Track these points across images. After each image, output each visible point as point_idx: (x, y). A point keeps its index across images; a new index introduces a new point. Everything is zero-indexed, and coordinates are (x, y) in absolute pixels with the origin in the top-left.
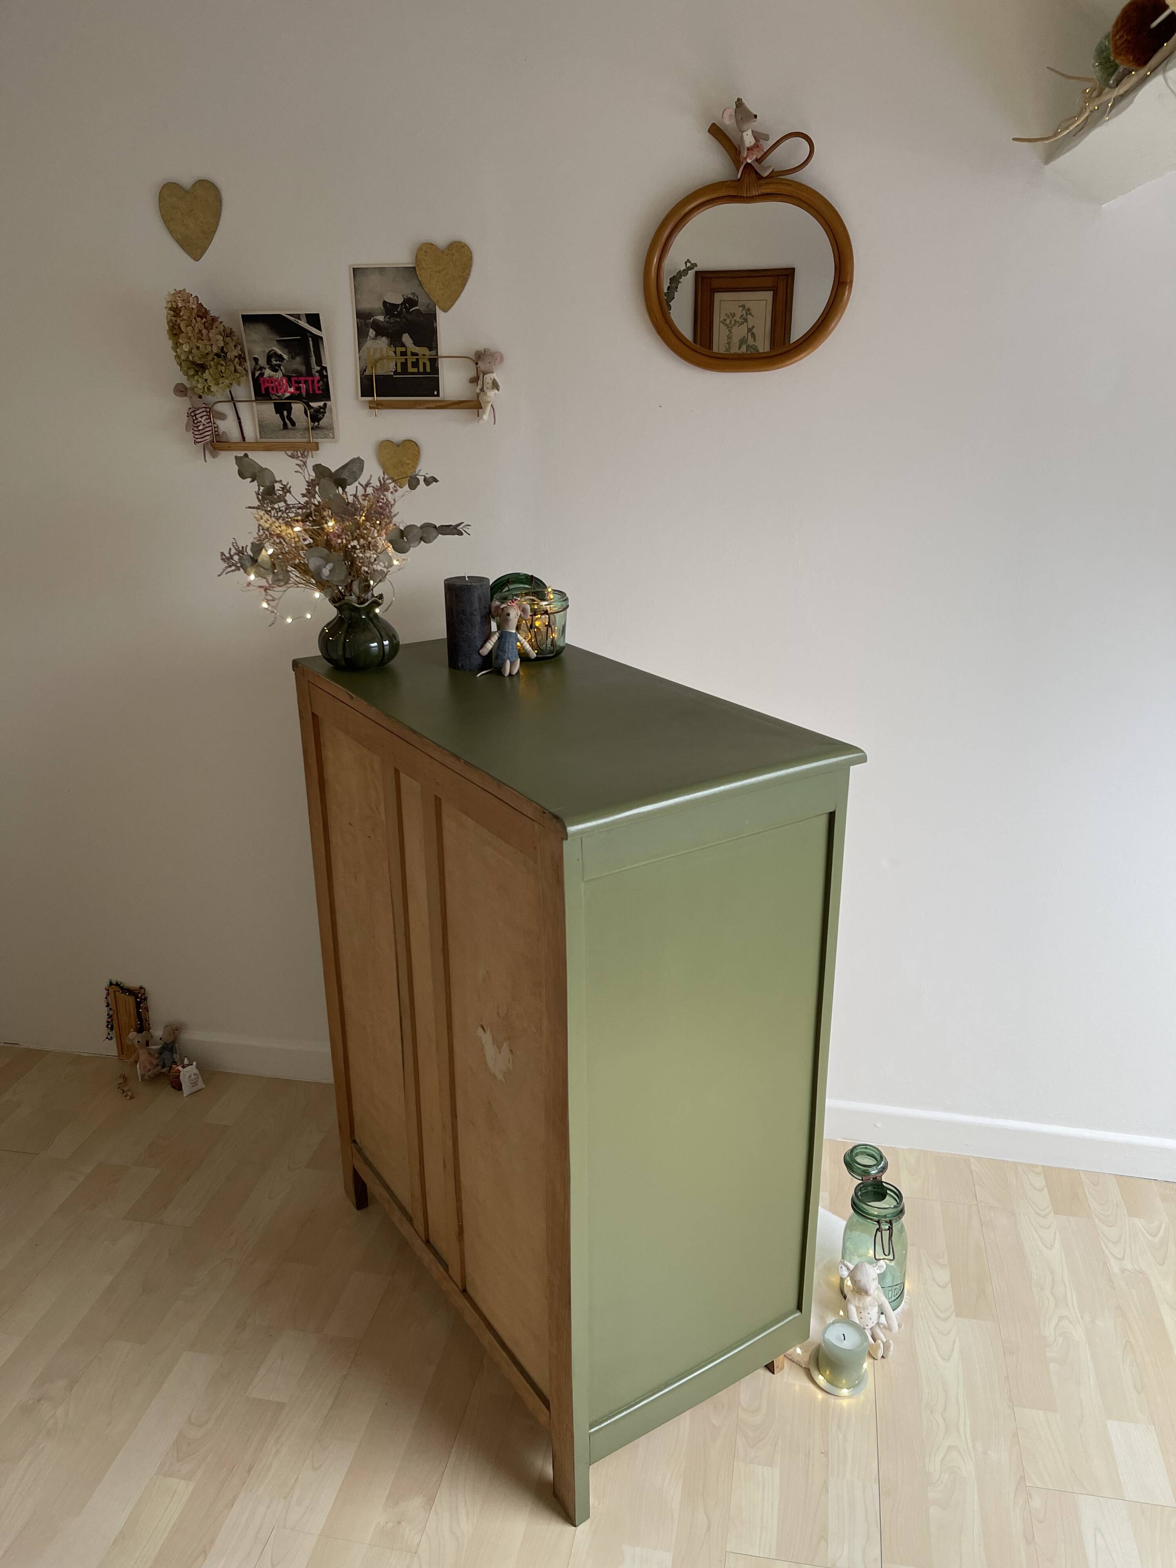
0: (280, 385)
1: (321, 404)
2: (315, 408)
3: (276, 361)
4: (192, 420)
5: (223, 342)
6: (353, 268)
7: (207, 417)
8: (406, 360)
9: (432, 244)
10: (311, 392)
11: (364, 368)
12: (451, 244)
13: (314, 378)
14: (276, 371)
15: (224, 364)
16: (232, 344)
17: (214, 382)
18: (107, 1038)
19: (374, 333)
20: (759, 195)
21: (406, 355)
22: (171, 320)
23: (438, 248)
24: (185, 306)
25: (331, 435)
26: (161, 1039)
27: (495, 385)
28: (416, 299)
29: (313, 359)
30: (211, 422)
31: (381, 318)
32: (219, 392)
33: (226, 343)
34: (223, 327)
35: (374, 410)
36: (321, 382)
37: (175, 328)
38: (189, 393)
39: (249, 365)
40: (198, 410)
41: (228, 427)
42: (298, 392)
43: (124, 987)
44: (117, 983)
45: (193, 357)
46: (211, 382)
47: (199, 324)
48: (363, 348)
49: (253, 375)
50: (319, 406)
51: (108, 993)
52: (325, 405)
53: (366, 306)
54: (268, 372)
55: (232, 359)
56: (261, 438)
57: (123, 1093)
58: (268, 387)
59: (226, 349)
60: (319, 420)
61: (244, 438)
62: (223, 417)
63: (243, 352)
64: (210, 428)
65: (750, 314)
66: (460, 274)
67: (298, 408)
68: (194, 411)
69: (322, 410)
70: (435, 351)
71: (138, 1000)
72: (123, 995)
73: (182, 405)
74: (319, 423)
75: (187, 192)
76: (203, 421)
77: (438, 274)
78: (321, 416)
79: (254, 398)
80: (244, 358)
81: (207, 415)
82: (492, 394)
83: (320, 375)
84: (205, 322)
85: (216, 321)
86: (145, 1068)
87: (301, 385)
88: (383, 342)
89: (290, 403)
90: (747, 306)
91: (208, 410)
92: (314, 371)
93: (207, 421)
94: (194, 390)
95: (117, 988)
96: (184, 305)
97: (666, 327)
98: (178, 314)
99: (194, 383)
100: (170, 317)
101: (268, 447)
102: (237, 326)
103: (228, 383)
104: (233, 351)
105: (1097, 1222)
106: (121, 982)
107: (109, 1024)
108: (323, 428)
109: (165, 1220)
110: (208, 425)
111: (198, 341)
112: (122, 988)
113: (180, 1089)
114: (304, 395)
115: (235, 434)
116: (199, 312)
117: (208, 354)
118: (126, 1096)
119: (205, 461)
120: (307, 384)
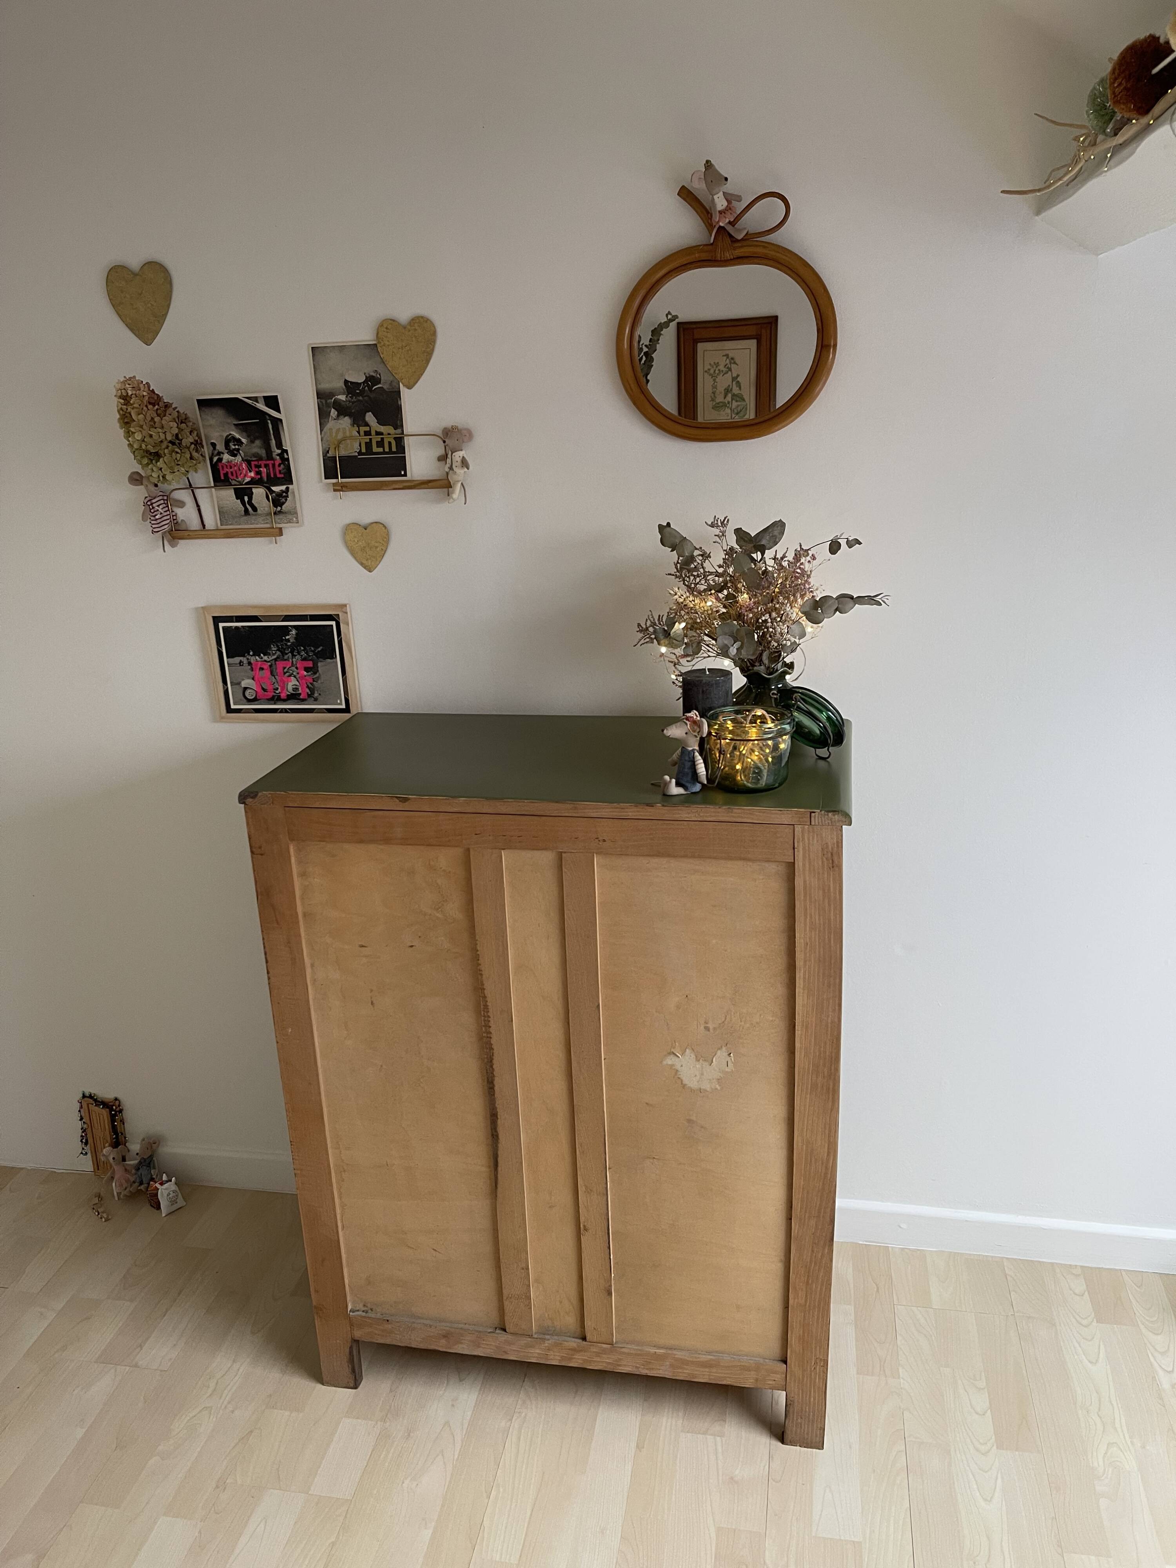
0: (240, 470)
1: (283, 488)
2: (277, 492)
3: (234, 445)
4: (149, 510)
5: (177, 429)
6: (312, 348)
7: (165, 505)
8: (371, 439)
9: (394, 321)
10: (272, 476)
12: (413, 320)
13: (274, 462)
14: (235, 455)
15: (179, 451)
16: (187, 431)
17: (169, 470)
18: (82, 1153)
19: (336, 413)
20: (734, 259)
21: (370, 435)
22: (121, 409)
23: (399, 324)
24: (135, 394)
25: (294, 519)
26: (137, 1154)
27: (464, 463)
28: (378, 376)
29: (273, 442)
30: (169, 510)
31: (342, 397)
32: (175, 483)
33: (181, 430)
34: (177, 413)
35: (338, 493)
36: (282, 465)
37: (126, 417)
38: (145, 482)
39: (207, 450)
40: (155, 498)
41: (187, 514)
42: (259, 477)
43: (98, 1100)
44: (90, 1095)
45: (146, 446)
46: (166, 472)
47: (151, 412)
48: (325, 430)
49: (211, 460)
50: (281, 490)
51: (82, 1106)
52: (287, 488)
53: (326, 386)
54: (226, 457)
55: (188, 446)
56: (222, 525)
57: (99, 1214)
58: (227, 473)
59: (181, 436)
60: (281, 505)
61: (204, 526)
62: (181, 504)
63: (200, 438)
64: (168, 517)
65: (735, 363)
66: (424, 349)
67: (259, 493)
68: (150, 500)
69: (284, 494)
70: (400, 430)
71: (113, 1112)
72: (96, 1108)
73: (140, 493)
74: (281, 507)
75: (135, 275)
76: (160, 510)
77: (401, 350)
78: (284, 500)
79: (212, 485)
80: (201, 444)
81: (164, 503)
82: (460, 472)
83: (280, 458)
84: (157, 409)
85: (169, 407)
86: (121, 1185)
87: (261, 469)
88: (346, 421)
89: (251, 488)
90: (731, 355)
91: (165, 498)
92: (274, 455)
93: (165, 510)
94: (149, 479)
95: (91, 1101)
96: (134, 392)
97: (642, 397)
98: (129, 402)
99: (149, 472)
100: (120, 406)
101: (229, 535)
102: (193, 412)
103: (184, 471)
104: (189, 437)
105: (1144, 1331)
106: (94, 1094)
107: (83, 1139)
108: (286, 513)
109: (140, 1363)
110: (165, 514)
111: (151, 429)
112: (96, 1100)
113: (158, 1207)
114: (265, 479)
115: (194, 523)
116: (151, 399)
117: (162, 442)
118: (101, 1218)
119: (164, 551)
120: (267, 468)
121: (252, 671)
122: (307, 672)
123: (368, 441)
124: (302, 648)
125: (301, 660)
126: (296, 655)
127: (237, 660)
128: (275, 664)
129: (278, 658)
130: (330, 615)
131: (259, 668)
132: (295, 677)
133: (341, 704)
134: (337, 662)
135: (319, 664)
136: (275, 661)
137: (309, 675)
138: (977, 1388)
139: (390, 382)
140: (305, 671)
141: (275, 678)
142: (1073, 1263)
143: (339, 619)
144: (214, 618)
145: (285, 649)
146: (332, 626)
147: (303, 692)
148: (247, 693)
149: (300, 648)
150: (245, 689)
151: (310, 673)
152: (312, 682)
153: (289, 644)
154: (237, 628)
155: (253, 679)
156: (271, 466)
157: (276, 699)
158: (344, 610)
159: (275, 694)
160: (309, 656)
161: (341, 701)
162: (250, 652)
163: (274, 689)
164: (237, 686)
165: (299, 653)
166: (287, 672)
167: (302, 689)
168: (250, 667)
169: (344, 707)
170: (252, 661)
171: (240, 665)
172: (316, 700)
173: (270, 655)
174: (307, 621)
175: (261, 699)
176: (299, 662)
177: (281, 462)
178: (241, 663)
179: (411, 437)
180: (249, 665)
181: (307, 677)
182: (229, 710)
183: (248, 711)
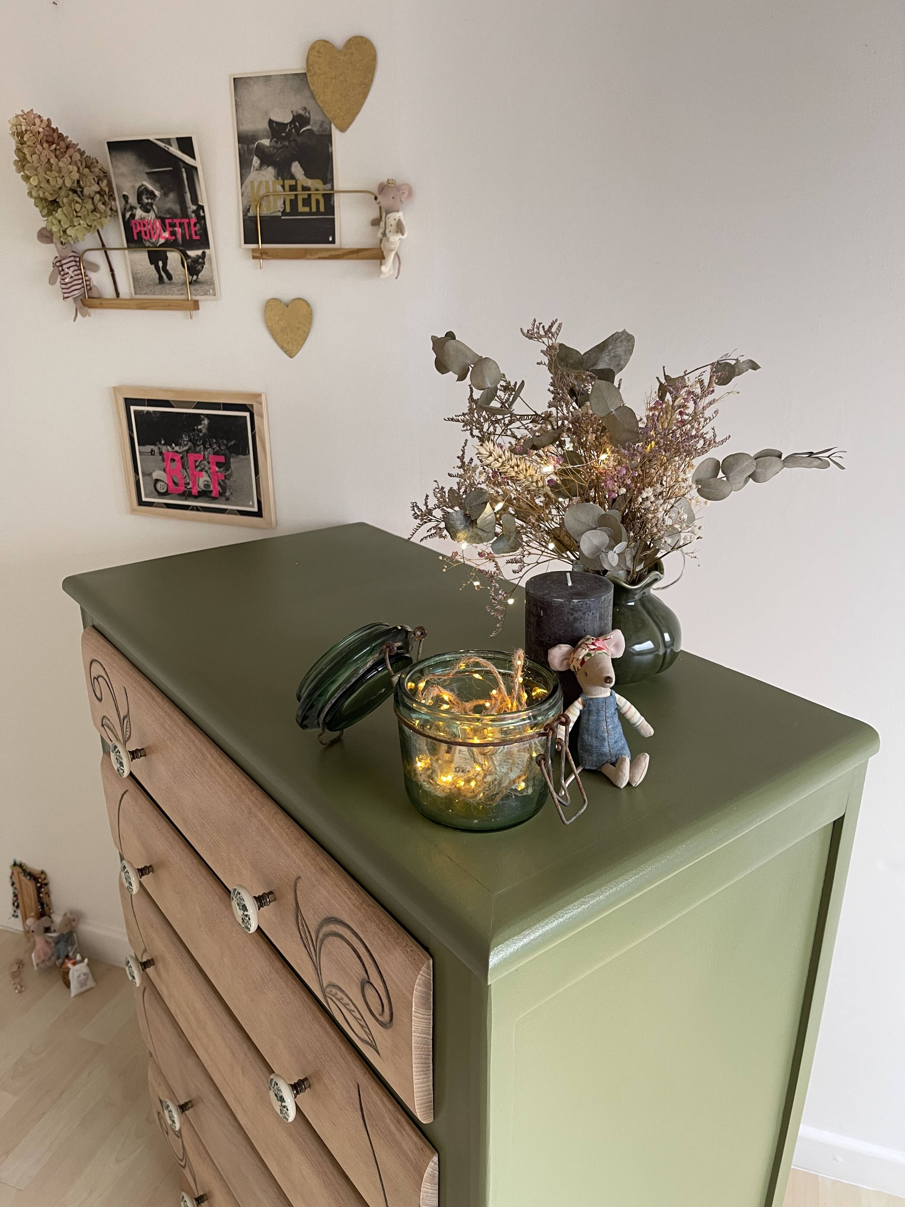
0: (153, 229)
1: (199, 252)
2: (193, 258)
3: (147, 198)
4: (58, 271)
5: (79, 174)
6: (234, 79)
7: (76, 268)
8: (296, 195)
9: (327, 42)
10: (188, 238)
11: (248, 207)
12: (349, 40)
13: (190, 221)
14: (148, 211)
15: (80, 200)
16: (93, 178)
17: (70, 224)
18: (13, 915)
19: (259, 162)
21: (296, 190)
22: (17, 148)
23: (333, 47)
24: (31, 131)
25: (211, 291)
26: (59, 927)
27: (400, 228)
28: (307, 114)
29: (188, 196)
30: (81, 274)
31: (266, 142)
33: (84, 176)
34: (80, 156)
35: (257, 261)
36: (198, 225)
37: (22, 159)
38: (51, 238)
39: (118, 204)
40: (64, 259)
41: (100, 280)
42: (174, 238)
43: (27, 870)
44: (21, 864)
45: (44, 193)
47: (46, 152)
48: (247, 182)
49: (124, 216)
50: (198, 256)
51: (13, 872)
52: (204, 253)
53: (248, 127)
54: (139, 213)
55: (93, 196)
56: (135, 294)
57: (15, 984)
58: (140, 232)
59: (83, 182)
61: (118, 294)
62: (95, 267)
63: (109, 187)
64: (80, 281)
66: (361, 79)
67: (174, 257)
68: (60, 261)
70: (330, 184)
71: (39, 885)
72: (25, 877)
73: (46, 254)
76: (70, 272)
77: (334, 80)
78: (200, 267)
79: (125, 246)
80: (110, 194)
81: (76, 265)
82: (395, 239)
83: (196, 215)
84: (55, 149)
85: (73, 148)
86: (39, 957)
87: (176, 229)
88: (270, 172)
89: (165, 252)
91: (77, 259)
92: (190, 211)
93: (76, 273)
94: (54, 235)
95: (20, 870)
96: (29, 127)
98: (24, 140)
100: (15, 144)
101: (143, 306)
102: (104, 157)
104: (95, 185)
106: (25, 864)
107: (15, 903)
108: (202, 282)
110: (76, 278)
111: (47, 172)
112: (24, 871)
113: (68, 984)
114: (180, 241)
115: (107, 290)
116: (49, 136)
117: (60, 188)
118: (16, 989)
119: (76, 321)
120: (183, 228)
121: (164, 461)
122: (219, 468)
124: (214, 441)
126: (208, 448)
127: (148, 448)
128: (187, 456)
129: (189, 449)
130: (245, 405)
131: (170, 458)
132: (206, 472)
133: (253, 506)
134: (249, 459)
135: (232, 460)
136: (187, 453)
139: (320, 122)
140: (217, 466)
141: (186, 471)
143: (253, 410)
144: (126, 400)
145: (196, 441)
146: (246, 417)
147: (215, 489)
148: (159, 485)
149: (212, 441)
150: (157, 481)
151: (222, 469)
152: (223, 479)
153: (201, 434)
154: (148, 412)
155: (164, 470)
156: (186, 225)
157: (186, 496)
158: (258, 400)
159: (186, 489)
160: (222, 450)
161: (253, 503)
162: (161, 441)
163: (185, 484)
164: (148, 477)
165: (211, 446)
166: (198, 466)
167: (213, 487)
168: (161, 457)
169: (257, 510)
170: (163, 451)
171: (152, 455)
172: (227, 499)
173: (181, 445)
174: (220, 409)
175: (172, 494)
176: (211, 456)
177: (196, 221)
178: (152, 452)
179: (342, 194)
180: (160, 455)
181: (219, 474)
182: (141, 503)
183: (159, 505)
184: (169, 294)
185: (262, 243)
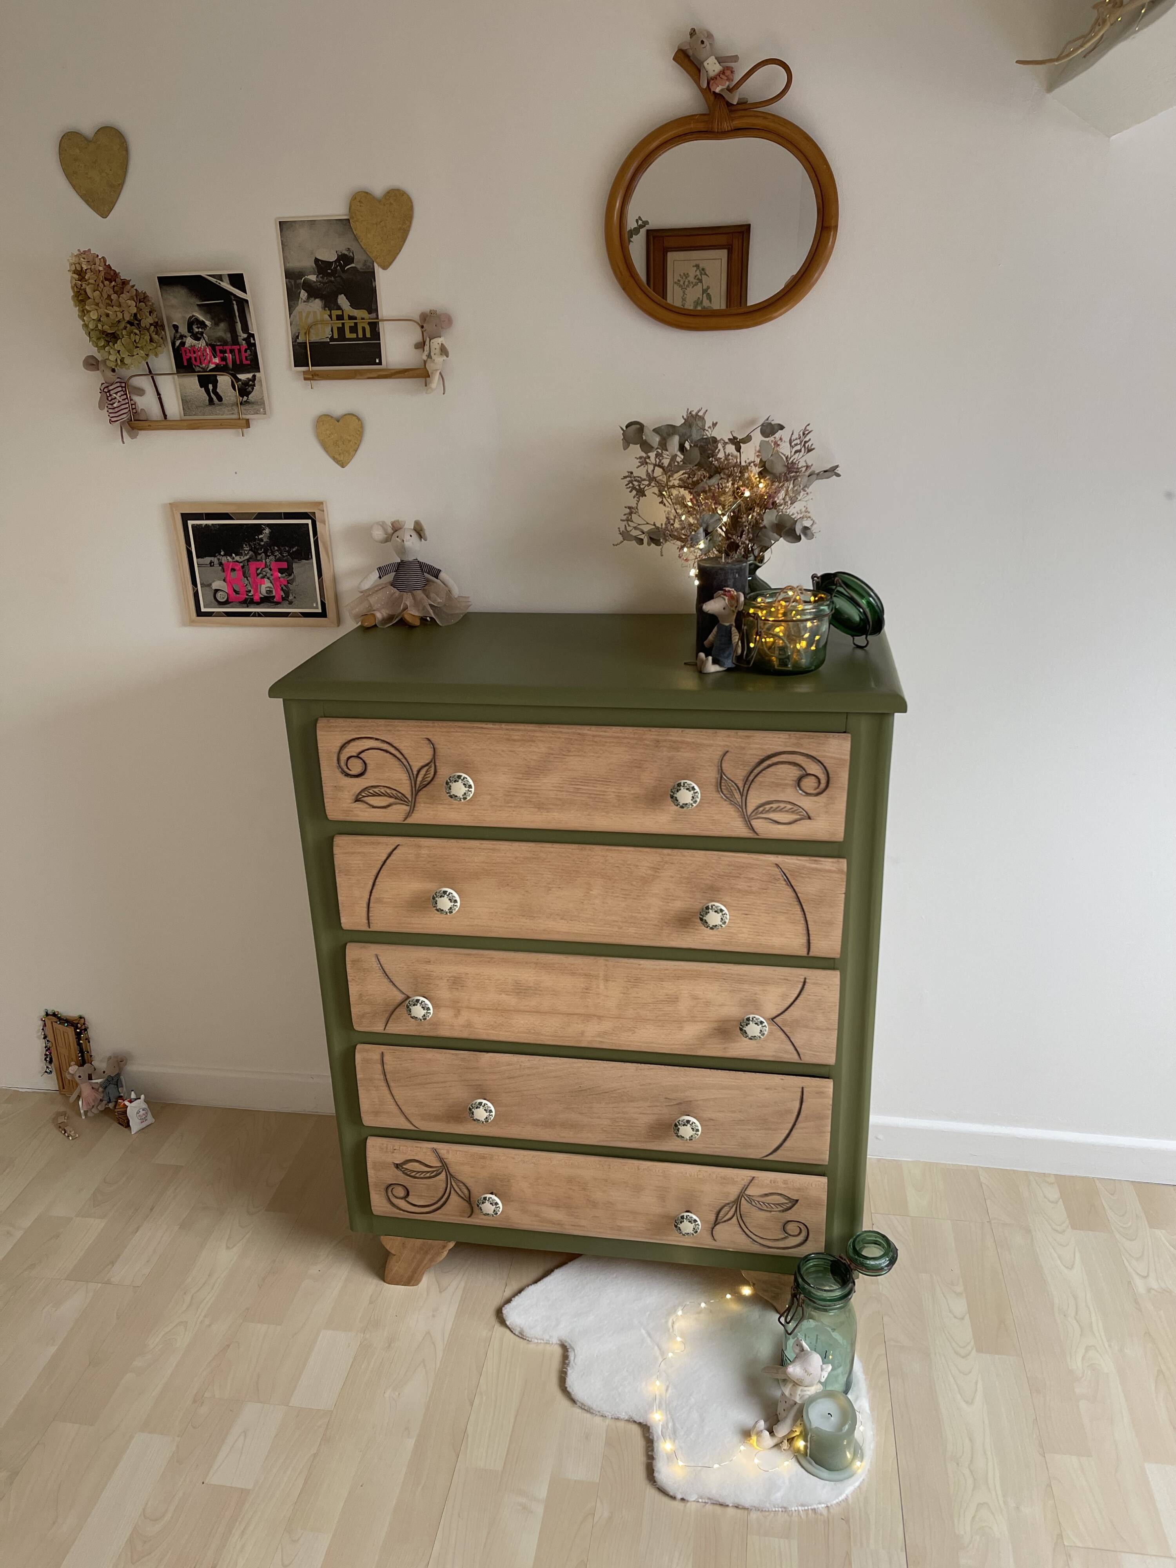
0: (203, 355)
1: (250, 376)
2: (243, 380)
3: (198, 328)
5: (135, 308)
6: (280, 222)
7: (122, 393)
8: (343, 324)
9: (367, 193)
10: (238, 363)
11: (297, 334)
12: (388, 192)
13: (240, 347)
14: (198, 339)
15: (138, 332)
16: (146, 311)
17: (128, 353)
18: (46, 1072)
20: (732, 130)
21: (343, 319)
22: (75, 284)
23: (373, 197)
24: (91, 269)
25: (262, 410)
27: (444, 351)
28: (351, 254)
29: (239, 326)
30: (127, 398)
31: (313, 278)
32: (134, 368)
33: (140, 309)
34: (135, 291)
35: (309, 382)
36: (248, 351)
37: (81, 294)
38: (101, 367)
39: (169, 333)
41: (147, 403)
42: (224, 363)
43: (62, 1018)
44: (54, 1013)
45: (103, 326)
46: (124, 353)
47: (108, 289)
48: (294, 313)
49: (173, 344)
50: (248, 378)
51: (45, 1024)
52: (254, 376)
53: (295, 265)
54: (189, 341)
55: (148, 327)
56: (184, 415)
57: (65, 1132)
58: (190, 358)
59: (140, 316)
60: (248, 394)
61: (165, 416)
62: (141, 392)
63: (161, 319)
65: (705, 274)
67: (224, 381)
68: (107, 387)
69: (251, 382)
71: (78, 1030)
72: (61, 1026)
73: (94, 380)
74: (248, 397)
75: (89, 141)
77: (375, 226)
78: (250, 389)
80: (162, 326)
81: (122, 390)
82: (439, 359)
83: (246, 343)
84: (114, 286)
85: (127, 284)
87: (227, 355)
88: (317, 304)
89: (216, 376)
90: (702, 266)
92: (240, 339)
95: (55, 1019)
96: (89, 267)
97: (632, 281)
98: (84, 278)
99: (106, 355)
100: (74, 282)
101: (192, 427)
102: (153, 290)
103: (144, 355)
104: (148, 317)
105: (1118, 1236)
106: (58, 1012)
107: (47, 1057)
108: (253, 403)
109: (112, 1279)
111: (108, 308)
112: (60, 1019)
113: (128, 1125)
114: (230, 366)
115: (155, 411)
116: (106, 274)
117: (119, 322)
118: (68, 1136)
119: (123, 443)
120: (233, 354)
121: (224, 572)
122: (282, 574)
123: (341, 326)
124: (276, 548)
125: (276, 561)
126: (270, 556)
127: (207, 560)
128: (248, 565)
129: (250, 558)
130: (306, 513)
131: (230, 568)
132: (268, 578)
133: (316, 608)
134: (312, 563)
135: (294, 565)
136: (248, 562)
137: (283, 577)
138: (955, 1292)
140: (279, 572)
141: (247, 580)
142: (1047, 1172)
143: (315, 517)
144: (182, 514)
145: (258, 549)
146: (308, 524)
147: (278, 594)
148: (219, 595)
149: (274, 548)
150: (216, 591)
151: (284, 575)
152: (286, 584)
153: (262, 543)
154: (207, 526)
155: (224, 580)
156: (237, 352)
157: (249, 602)
158: (320, 508)
159: (247, 597)
160: (284, 556)
161: (317, 605)
162: (221, 552)
163: (247, 591)
164: (207, 588)
165: (273, 553)
166: (260, 573)
167: (276, 592)
168: (221, 568)
169: (321, 611)
170: (223, 562)
171: (211, 566)
172: (291, 603)
173: (242, 555)
174: (281, 519)
175: (232, 602)
176: (273, 562)
177: (247, 347)
178: (211, 564)
179: (385, 322)
180: (220, 566)
181: (281, 579)
182: (200, 613)
183: (219, 615)
184: (219, 414)
185: (312, 366)
